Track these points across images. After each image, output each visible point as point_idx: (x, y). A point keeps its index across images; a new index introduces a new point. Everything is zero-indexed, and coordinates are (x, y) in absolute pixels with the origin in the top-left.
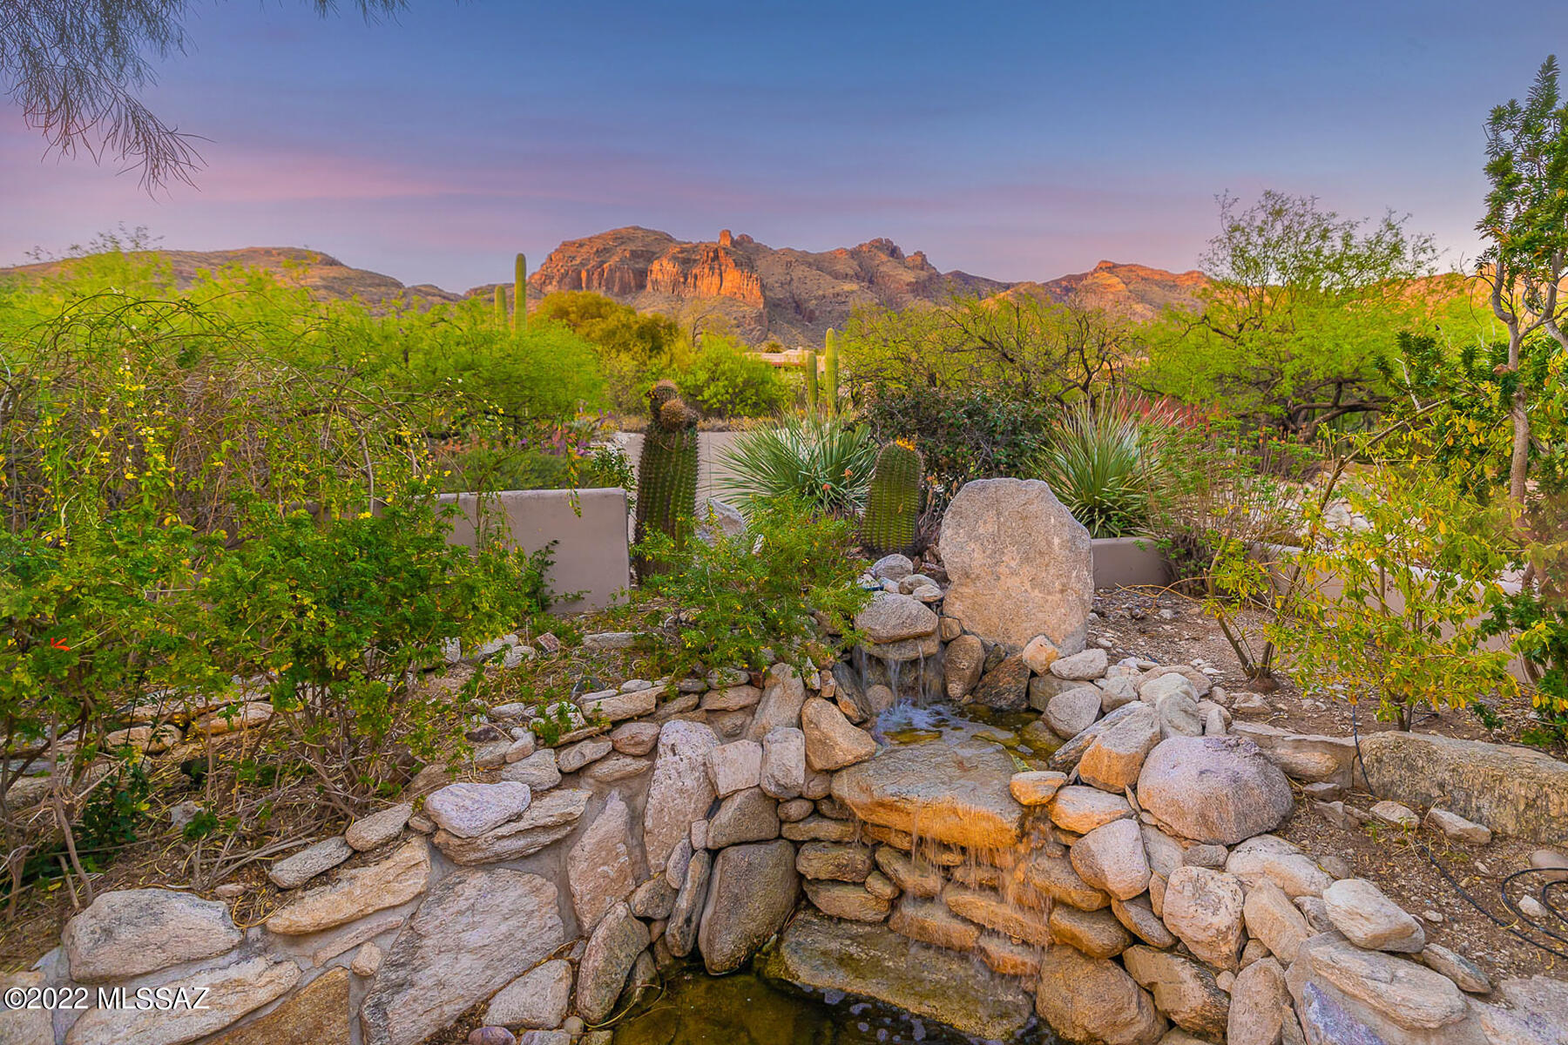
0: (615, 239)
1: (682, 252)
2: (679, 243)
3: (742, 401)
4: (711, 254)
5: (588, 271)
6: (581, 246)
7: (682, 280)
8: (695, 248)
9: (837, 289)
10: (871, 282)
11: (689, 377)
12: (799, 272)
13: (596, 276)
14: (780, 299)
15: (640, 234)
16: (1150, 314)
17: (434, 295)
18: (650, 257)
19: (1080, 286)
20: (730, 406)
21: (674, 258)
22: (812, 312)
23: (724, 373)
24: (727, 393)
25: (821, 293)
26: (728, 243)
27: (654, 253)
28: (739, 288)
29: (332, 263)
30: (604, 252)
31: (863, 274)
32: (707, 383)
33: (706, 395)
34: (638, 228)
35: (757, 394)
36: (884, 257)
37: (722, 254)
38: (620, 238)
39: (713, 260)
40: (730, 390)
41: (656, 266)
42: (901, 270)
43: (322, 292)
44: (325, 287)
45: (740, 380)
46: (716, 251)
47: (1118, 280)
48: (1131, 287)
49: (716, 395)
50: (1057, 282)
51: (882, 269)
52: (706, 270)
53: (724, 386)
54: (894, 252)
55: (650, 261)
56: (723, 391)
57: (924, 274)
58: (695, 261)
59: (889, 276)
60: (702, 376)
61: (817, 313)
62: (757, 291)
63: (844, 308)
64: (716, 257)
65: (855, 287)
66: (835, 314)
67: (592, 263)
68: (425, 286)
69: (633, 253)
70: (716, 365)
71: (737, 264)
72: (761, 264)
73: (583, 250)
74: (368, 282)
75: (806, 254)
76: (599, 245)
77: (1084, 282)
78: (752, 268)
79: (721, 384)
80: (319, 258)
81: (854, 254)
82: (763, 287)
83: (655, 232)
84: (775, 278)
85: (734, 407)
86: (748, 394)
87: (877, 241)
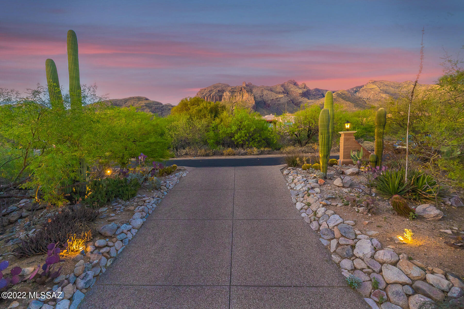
0: (214, 87)
1: (232, 89)
2: (231, 87)
3: (253, 140)
4: (240, 89)
5: (207, 97)
6: (205, 90)
7: (232, 97)
8: (235, 88)
9: (277, 97)
10: (288, 94)
11: (229, 129)
12: (265, 92)
13: (209, 98)
14: (260, 101)
15: (220, 85)
16: (388, 98)
17: (170, 106)
18: (223, 91)
19: (361, 90)
20: (247, 143)
21: (230, 91)
22: (269, 104)
23: (244, 126)
24: (246, 136)
25: (272, 98)
26: (245, 85)
27: (224, 90)
28: (248, 99)
29: (147, 99)
30: (211, 91)
31: (285, 91)
32: (237, 132)
33: (236, 137)
34: (220, 83)
35: (260, 136)
36: (292, 85)
37: (243, 89)
38: (215, 87)
39: (240, 91)
40: (247, 135)
41: (225, 94)
42: (297, 89)
43: (145, 107)
44: (146, 106)
45: (252, 129)
46: (241, 88)
47: (376, 86)
48: (381, 89)
49: (241, 137)
50: (352, 89)
51: (291, 89)
52: (239, 94)
53: (245, 133)
54: (295, 84)
55: (223, 93)
56: (244, 135)
57: (305, 90)
58: (235, 91)
59: (294, 91)
60: (234, 128)
61: (271, 105)
62: (253, 99)
63: (279, 102)
64: (241, 90)
65: (282, 96)
66: (276, 104)
67: (208, 94)
68: (168, 104)
69: (219, 91)
70: (241, 123)
71: (247, 92)
72: (254, 91)
73: (206, 91)
74: (155, 104)
75: (268, 87)
76: (210, 89)
77: (363, 88)
78: (252, 92)
79: (243, 132)
80: (144, 98)
81: (282, 86)
82: (255, 98)
83: (224, 84)
84: (258, 95)
85: (249, 143)
86: (255, 136)
87: (290, 81)
